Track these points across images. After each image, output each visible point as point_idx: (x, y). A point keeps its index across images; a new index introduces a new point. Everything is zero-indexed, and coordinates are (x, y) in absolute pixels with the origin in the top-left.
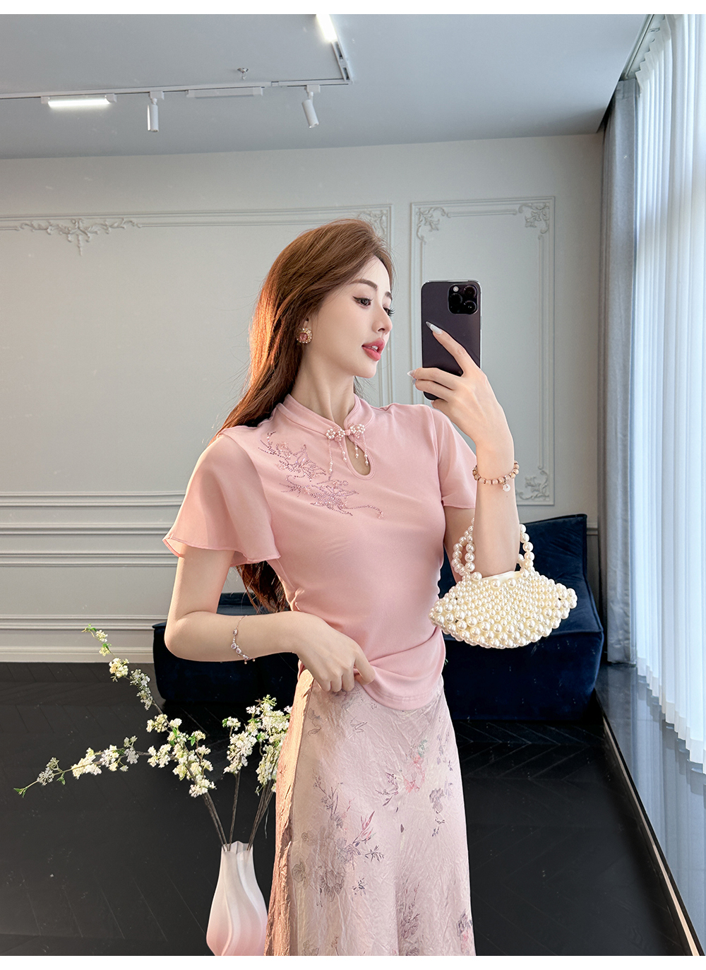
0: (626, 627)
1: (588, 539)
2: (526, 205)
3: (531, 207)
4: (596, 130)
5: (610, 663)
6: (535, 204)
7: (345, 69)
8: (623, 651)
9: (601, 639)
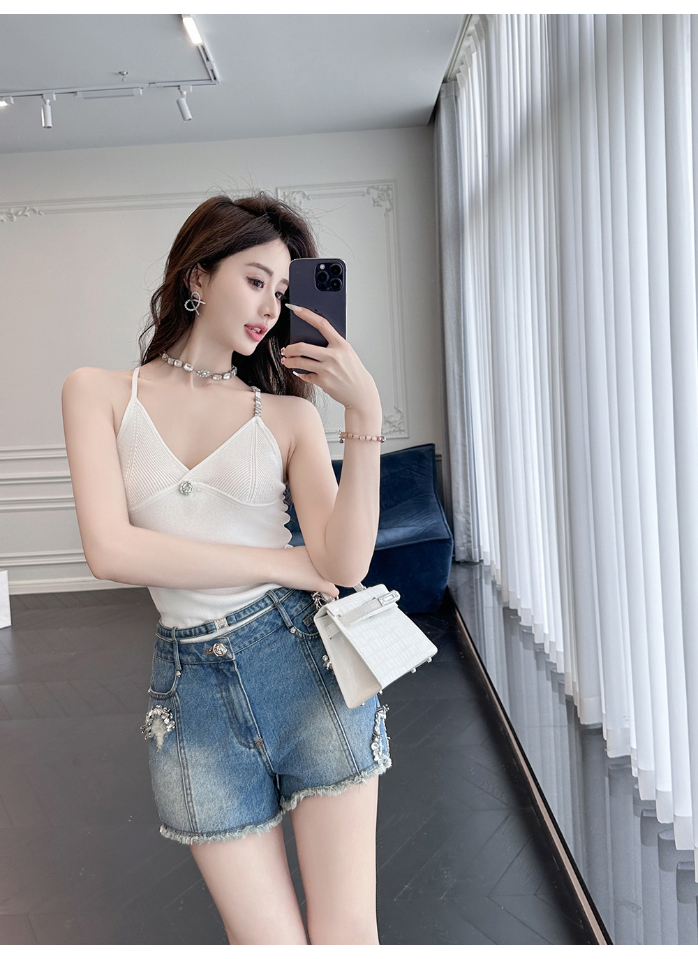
0: (468, 533)
1: (437, 463)
2: (373, 187)
3: (377, 189)
4: (427, 123)
5: (458, 563)
6: (380, 187)
7: (212, 71)
8: (466, 551)
9: (451, 544)
